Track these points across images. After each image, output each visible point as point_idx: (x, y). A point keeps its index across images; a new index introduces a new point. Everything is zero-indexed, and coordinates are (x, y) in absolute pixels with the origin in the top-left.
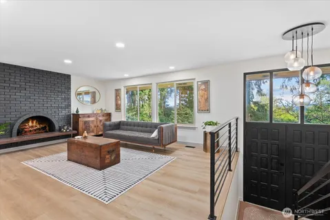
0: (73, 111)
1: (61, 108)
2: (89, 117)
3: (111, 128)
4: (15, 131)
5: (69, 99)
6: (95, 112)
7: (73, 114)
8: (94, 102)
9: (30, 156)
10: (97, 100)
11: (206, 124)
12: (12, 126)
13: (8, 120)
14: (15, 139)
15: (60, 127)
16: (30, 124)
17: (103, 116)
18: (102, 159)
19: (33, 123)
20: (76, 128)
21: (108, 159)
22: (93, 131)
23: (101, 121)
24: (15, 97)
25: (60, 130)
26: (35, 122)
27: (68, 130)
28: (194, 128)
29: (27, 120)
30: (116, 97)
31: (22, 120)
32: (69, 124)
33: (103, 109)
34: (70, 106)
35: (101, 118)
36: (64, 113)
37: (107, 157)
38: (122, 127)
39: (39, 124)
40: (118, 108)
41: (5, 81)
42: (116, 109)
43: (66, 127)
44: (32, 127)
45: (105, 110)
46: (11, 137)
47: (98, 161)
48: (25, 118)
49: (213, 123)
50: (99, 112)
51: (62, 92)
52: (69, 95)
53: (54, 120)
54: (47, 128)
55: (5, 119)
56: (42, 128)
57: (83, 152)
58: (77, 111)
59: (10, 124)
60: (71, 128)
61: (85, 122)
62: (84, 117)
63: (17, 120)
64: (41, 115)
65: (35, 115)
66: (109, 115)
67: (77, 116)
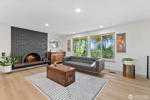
0: (49, 51)
1: (43, 49)
2: (55, 54)
3: (67, 60)
4: (23, 60)
5: (46, 45)
6: (58, 51)
7: (49, 52)
8: (57, 46)
9: (29, 73)
10: (59, 46)
11: (124, 59)
12: (22, 58)
13: (20, 55)
14: (23, 64)
15: (42, 58)
16: (30, 57)
17: (62, 53)
18: (66, 80)
19: (31, 56)
20: (50, 59)
21: (69, 80)
22: (57, 61)
23: (61, 56)
24: (24, 44)
25: (43, 60)
26: (32, 56)
27: (46, 60)
28: (114, 62)
29: (29, 55)
30: (68, 44)
31: (26, 55)
32: (46, 57)
33: (62, 50)
34: (47, 48)
35: (61, 54)
36: (44, 52)
37: (69, 78)
38: (72, 59)
39: (34, 57)
40: (69, 49)
41: (19, 36)
42: (68, 50)
43: (45, 59)
44: (31, 58)
45: (63, 50)
46: (21, 63)
47: (64, 81)
48: (28, 54)
49: (131, 59)
50: (60, 51)
51: (44, 42)
52: (47, 43)
53: (40, 55)
54: (37, 59)
55: (19, 54)
56: (35, 59)
57: (55, 74)
58: (50, 51)
59: (21, 57)
60: (47, 59)
61: (54, 56)
62: (53, 54)
63: (24, 55)
64: (35, 53)
65: (32, 53)
66: (65, 53)
67: (50, 53)
